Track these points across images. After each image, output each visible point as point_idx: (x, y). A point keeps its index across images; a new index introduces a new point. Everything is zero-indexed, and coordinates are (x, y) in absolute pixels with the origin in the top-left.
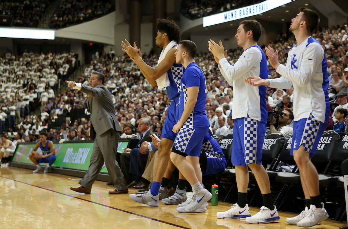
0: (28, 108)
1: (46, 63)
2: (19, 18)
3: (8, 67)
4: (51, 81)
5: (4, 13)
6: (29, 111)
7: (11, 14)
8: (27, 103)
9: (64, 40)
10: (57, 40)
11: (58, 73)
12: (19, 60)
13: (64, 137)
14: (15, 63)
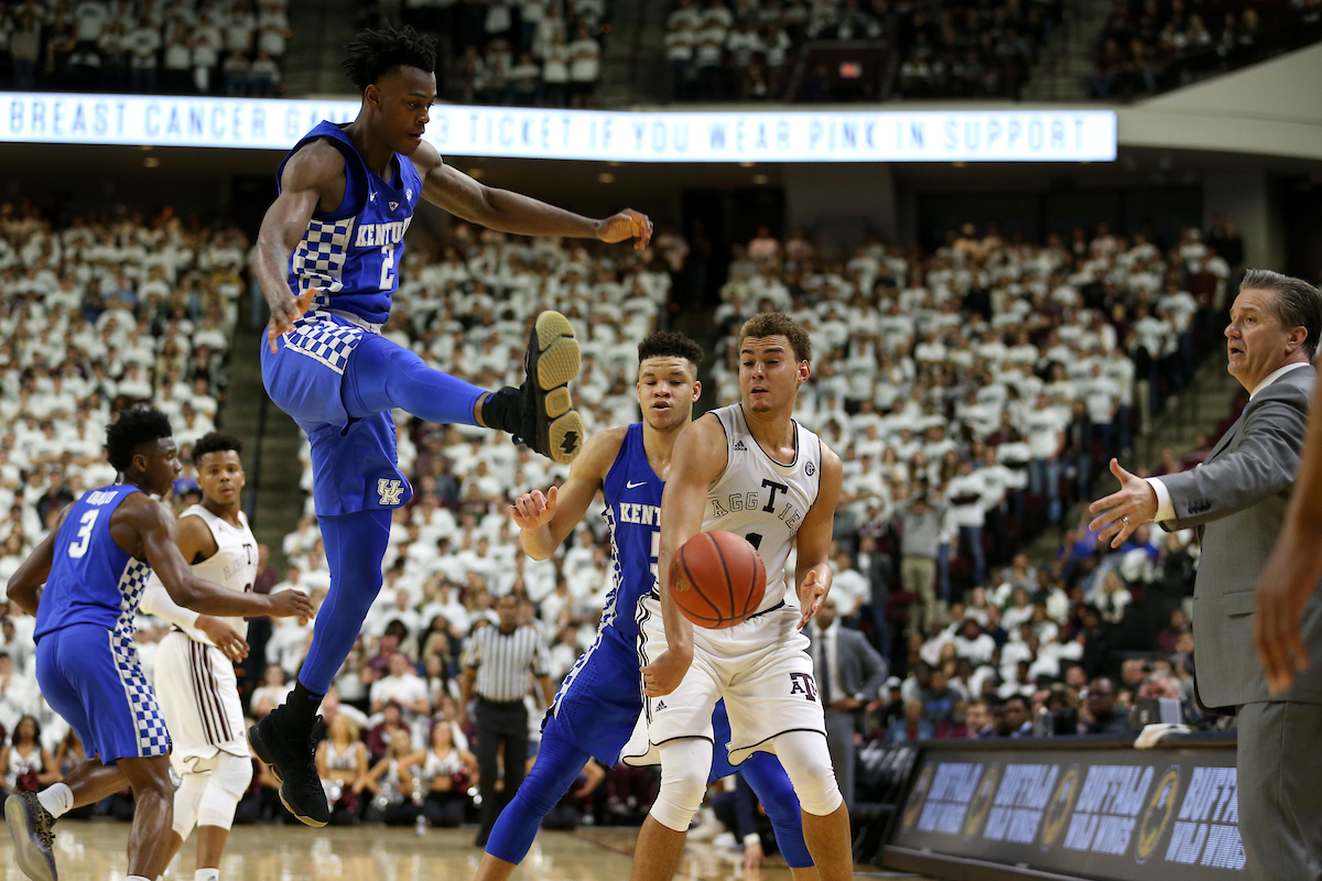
0: (978, 550)
1: (1066, 295)
2: (922, 52)
3: (869, 322)
4: (1093, 392)
5: (845, 33)
6: (980, 561)
7: (883, 36)
8: (974, 516)
9: (1165, 163)
10: (1131, 164)
11: (1132, 344)
12: (925, 284)
13: (1164, 712)
14: (907, 297)
